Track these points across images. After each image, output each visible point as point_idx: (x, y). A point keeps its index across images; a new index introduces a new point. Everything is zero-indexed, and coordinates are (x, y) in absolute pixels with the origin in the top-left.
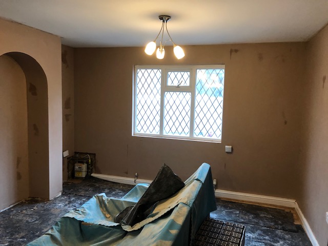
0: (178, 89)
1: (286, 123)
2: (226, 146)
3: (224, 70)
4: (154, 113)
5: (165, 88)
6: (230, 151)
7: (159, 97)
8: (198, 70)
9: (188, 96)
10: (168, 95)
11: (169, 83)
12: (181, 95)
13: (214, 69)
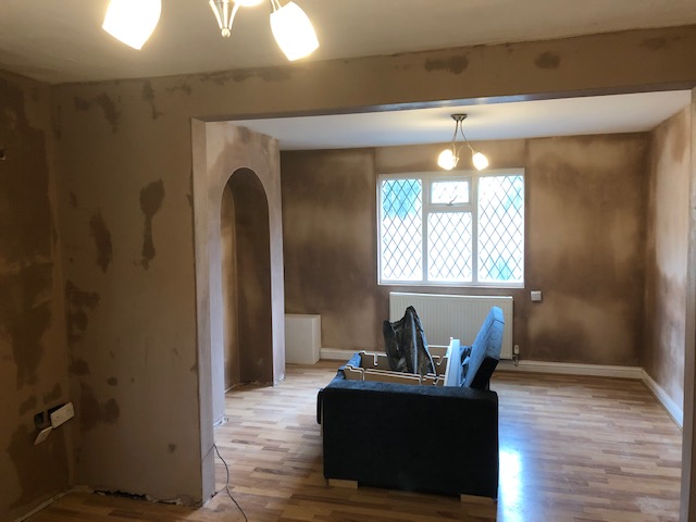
0: (450, 207)
2: (532, 293)
3: (522, 177)
4: (412, 247)
5: (429, 208)
6: (539, 298)
7: (418, 222)
9: (467, 217)
10: (433, 218)
11: (435, 200)
12: (455, 217)
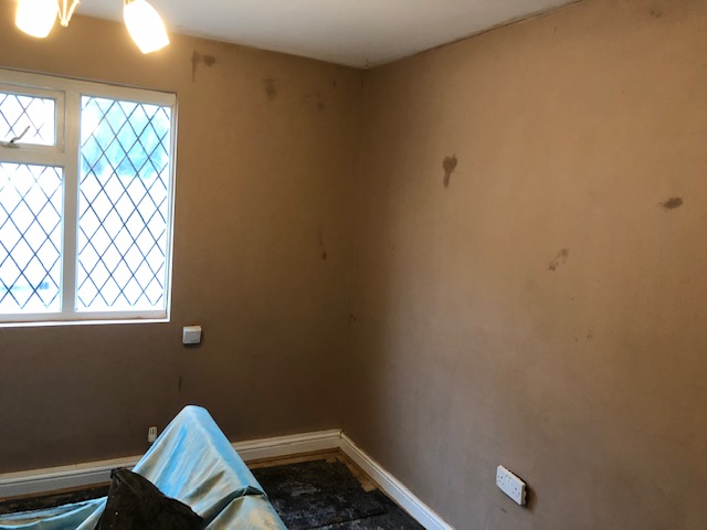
0: (13, 152)
1: (324, 256)
2: (186, 330)
6: (197, 339)
8: (85, 99)
9: (52, 179)
12: (24, 174)
13: (140, 102)
